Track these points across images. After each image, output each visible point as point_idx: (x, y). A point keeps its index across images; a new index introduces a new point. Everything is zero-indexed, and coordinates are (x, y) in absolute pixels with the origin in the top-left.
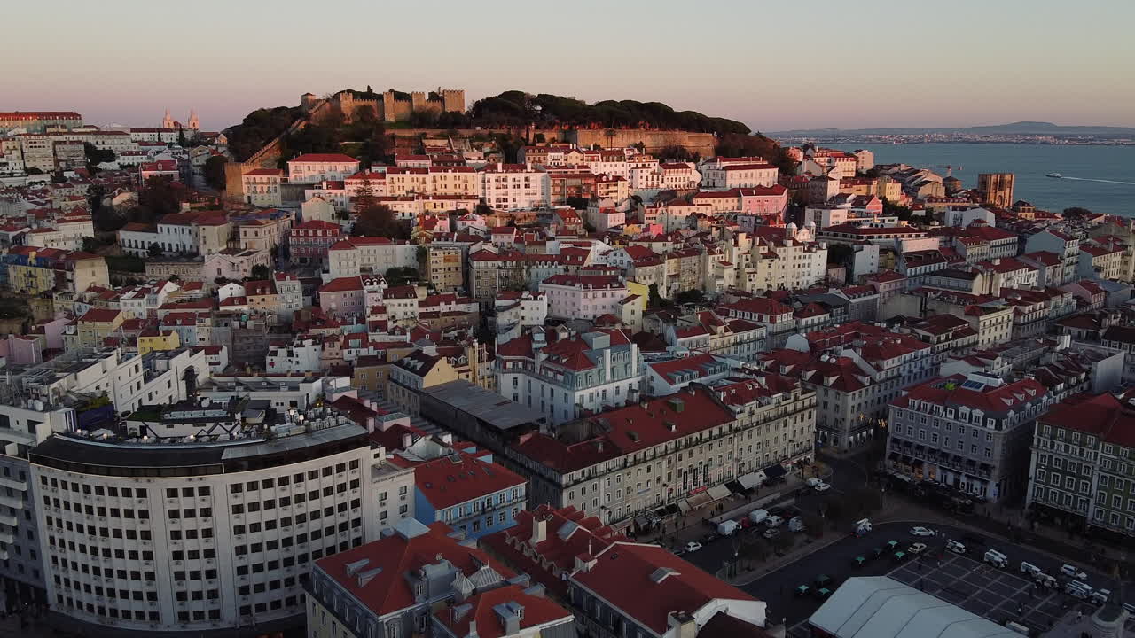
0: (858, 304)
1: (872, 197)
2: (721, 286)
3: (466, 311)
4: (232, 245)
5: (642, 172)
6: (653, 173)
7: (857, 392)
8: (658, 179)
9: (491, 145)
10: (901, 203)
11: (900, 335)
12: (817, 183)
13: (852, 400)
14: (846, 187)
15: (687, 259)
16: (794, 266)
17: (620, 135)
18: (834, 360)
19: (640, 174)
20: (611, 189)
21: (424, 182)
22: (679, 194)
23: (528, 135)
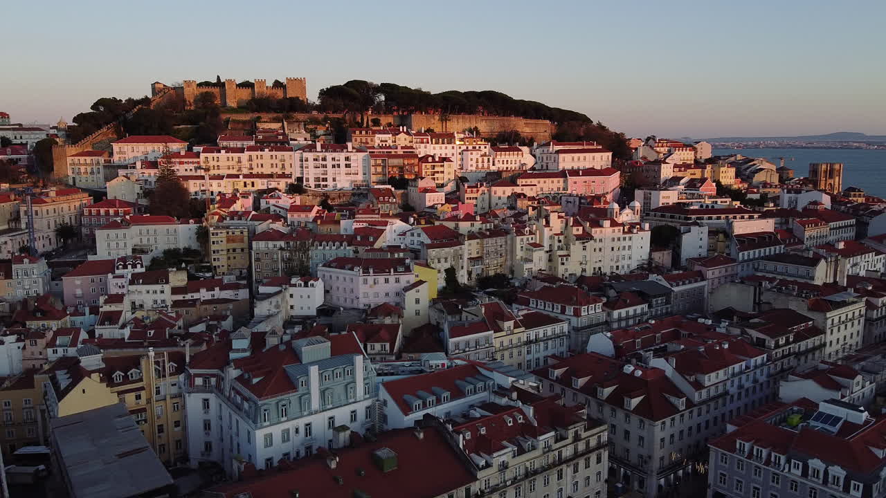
0: (682, 293)
1: (706, 179)
2: (530, 270)
3: (233, 298)
4: (14, 224)
5: (472, 154)
6: (485, 155)
7: (668, 420)
8: (489, 161)
9: (325, 129)
10: (735, 187)
11: (726, 337)
12: (652, 167)
13: (662, 431)
14: (680, 171)
15: (491, 241)
16: (613, 249)
17: (455, 120)
18: (640, 373)
19: (470, 156)
20: (437, 169)
21: (239, 161)
22: (504, 175)
23: (362, 119)
